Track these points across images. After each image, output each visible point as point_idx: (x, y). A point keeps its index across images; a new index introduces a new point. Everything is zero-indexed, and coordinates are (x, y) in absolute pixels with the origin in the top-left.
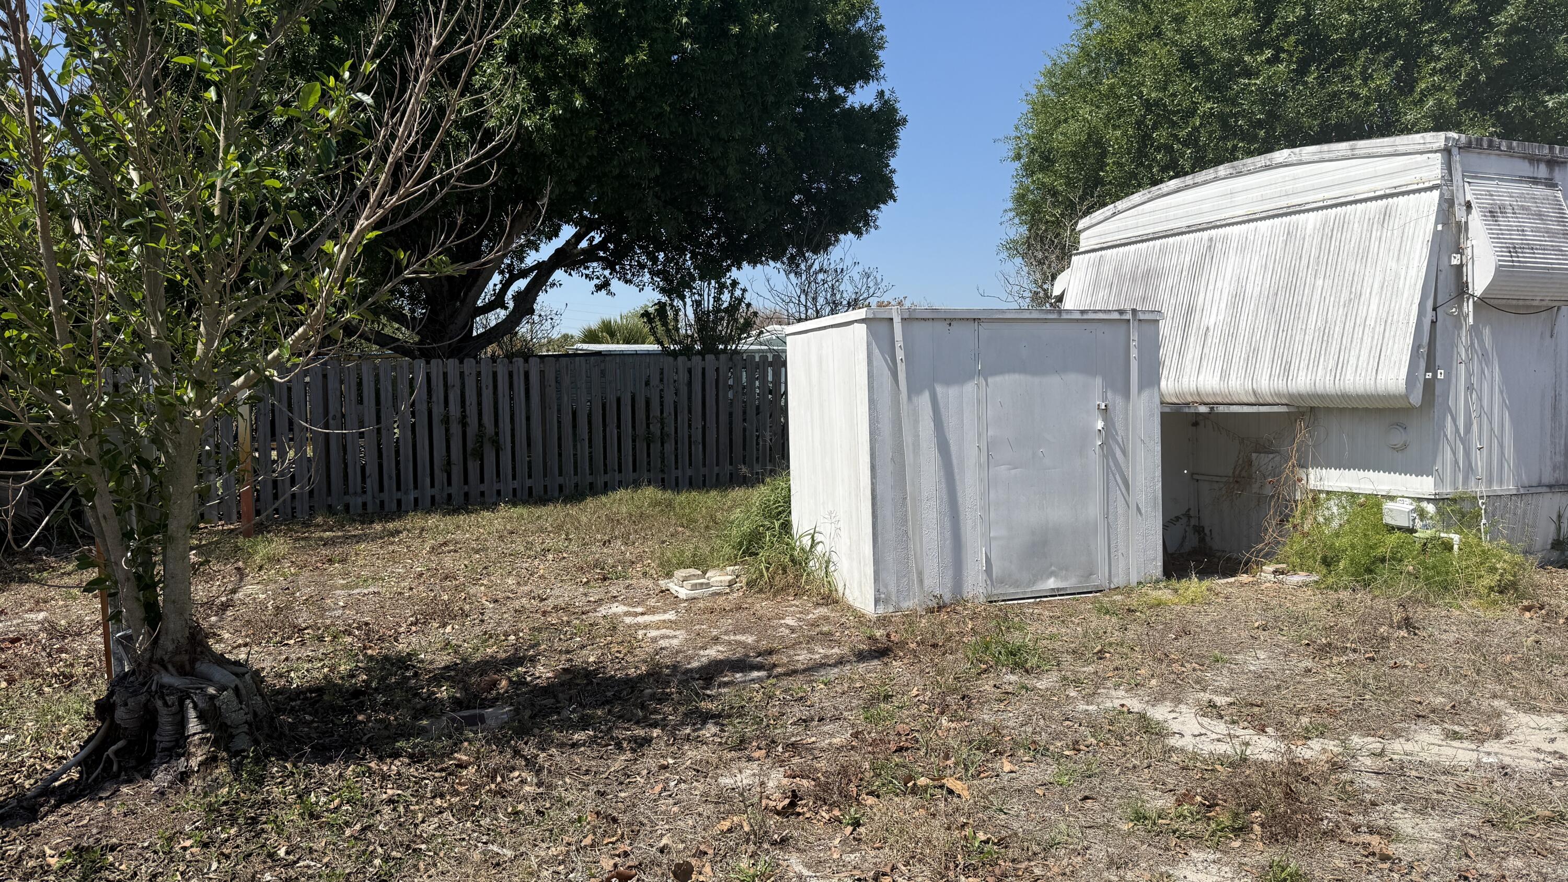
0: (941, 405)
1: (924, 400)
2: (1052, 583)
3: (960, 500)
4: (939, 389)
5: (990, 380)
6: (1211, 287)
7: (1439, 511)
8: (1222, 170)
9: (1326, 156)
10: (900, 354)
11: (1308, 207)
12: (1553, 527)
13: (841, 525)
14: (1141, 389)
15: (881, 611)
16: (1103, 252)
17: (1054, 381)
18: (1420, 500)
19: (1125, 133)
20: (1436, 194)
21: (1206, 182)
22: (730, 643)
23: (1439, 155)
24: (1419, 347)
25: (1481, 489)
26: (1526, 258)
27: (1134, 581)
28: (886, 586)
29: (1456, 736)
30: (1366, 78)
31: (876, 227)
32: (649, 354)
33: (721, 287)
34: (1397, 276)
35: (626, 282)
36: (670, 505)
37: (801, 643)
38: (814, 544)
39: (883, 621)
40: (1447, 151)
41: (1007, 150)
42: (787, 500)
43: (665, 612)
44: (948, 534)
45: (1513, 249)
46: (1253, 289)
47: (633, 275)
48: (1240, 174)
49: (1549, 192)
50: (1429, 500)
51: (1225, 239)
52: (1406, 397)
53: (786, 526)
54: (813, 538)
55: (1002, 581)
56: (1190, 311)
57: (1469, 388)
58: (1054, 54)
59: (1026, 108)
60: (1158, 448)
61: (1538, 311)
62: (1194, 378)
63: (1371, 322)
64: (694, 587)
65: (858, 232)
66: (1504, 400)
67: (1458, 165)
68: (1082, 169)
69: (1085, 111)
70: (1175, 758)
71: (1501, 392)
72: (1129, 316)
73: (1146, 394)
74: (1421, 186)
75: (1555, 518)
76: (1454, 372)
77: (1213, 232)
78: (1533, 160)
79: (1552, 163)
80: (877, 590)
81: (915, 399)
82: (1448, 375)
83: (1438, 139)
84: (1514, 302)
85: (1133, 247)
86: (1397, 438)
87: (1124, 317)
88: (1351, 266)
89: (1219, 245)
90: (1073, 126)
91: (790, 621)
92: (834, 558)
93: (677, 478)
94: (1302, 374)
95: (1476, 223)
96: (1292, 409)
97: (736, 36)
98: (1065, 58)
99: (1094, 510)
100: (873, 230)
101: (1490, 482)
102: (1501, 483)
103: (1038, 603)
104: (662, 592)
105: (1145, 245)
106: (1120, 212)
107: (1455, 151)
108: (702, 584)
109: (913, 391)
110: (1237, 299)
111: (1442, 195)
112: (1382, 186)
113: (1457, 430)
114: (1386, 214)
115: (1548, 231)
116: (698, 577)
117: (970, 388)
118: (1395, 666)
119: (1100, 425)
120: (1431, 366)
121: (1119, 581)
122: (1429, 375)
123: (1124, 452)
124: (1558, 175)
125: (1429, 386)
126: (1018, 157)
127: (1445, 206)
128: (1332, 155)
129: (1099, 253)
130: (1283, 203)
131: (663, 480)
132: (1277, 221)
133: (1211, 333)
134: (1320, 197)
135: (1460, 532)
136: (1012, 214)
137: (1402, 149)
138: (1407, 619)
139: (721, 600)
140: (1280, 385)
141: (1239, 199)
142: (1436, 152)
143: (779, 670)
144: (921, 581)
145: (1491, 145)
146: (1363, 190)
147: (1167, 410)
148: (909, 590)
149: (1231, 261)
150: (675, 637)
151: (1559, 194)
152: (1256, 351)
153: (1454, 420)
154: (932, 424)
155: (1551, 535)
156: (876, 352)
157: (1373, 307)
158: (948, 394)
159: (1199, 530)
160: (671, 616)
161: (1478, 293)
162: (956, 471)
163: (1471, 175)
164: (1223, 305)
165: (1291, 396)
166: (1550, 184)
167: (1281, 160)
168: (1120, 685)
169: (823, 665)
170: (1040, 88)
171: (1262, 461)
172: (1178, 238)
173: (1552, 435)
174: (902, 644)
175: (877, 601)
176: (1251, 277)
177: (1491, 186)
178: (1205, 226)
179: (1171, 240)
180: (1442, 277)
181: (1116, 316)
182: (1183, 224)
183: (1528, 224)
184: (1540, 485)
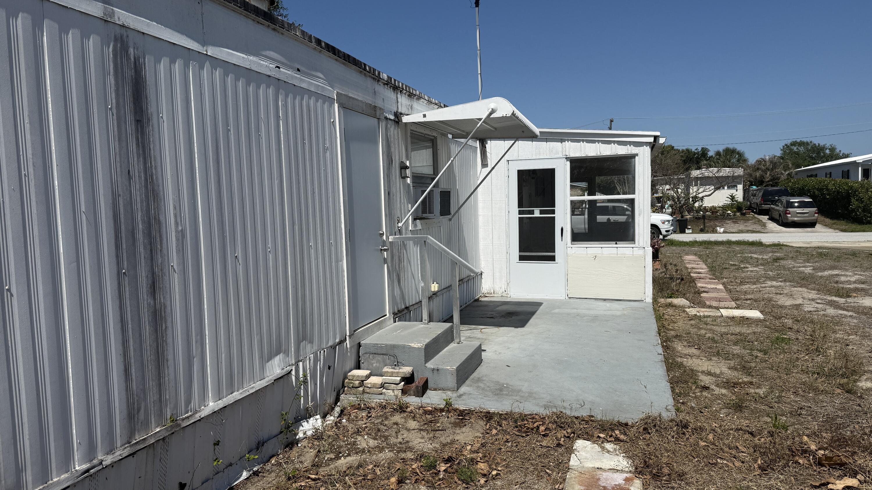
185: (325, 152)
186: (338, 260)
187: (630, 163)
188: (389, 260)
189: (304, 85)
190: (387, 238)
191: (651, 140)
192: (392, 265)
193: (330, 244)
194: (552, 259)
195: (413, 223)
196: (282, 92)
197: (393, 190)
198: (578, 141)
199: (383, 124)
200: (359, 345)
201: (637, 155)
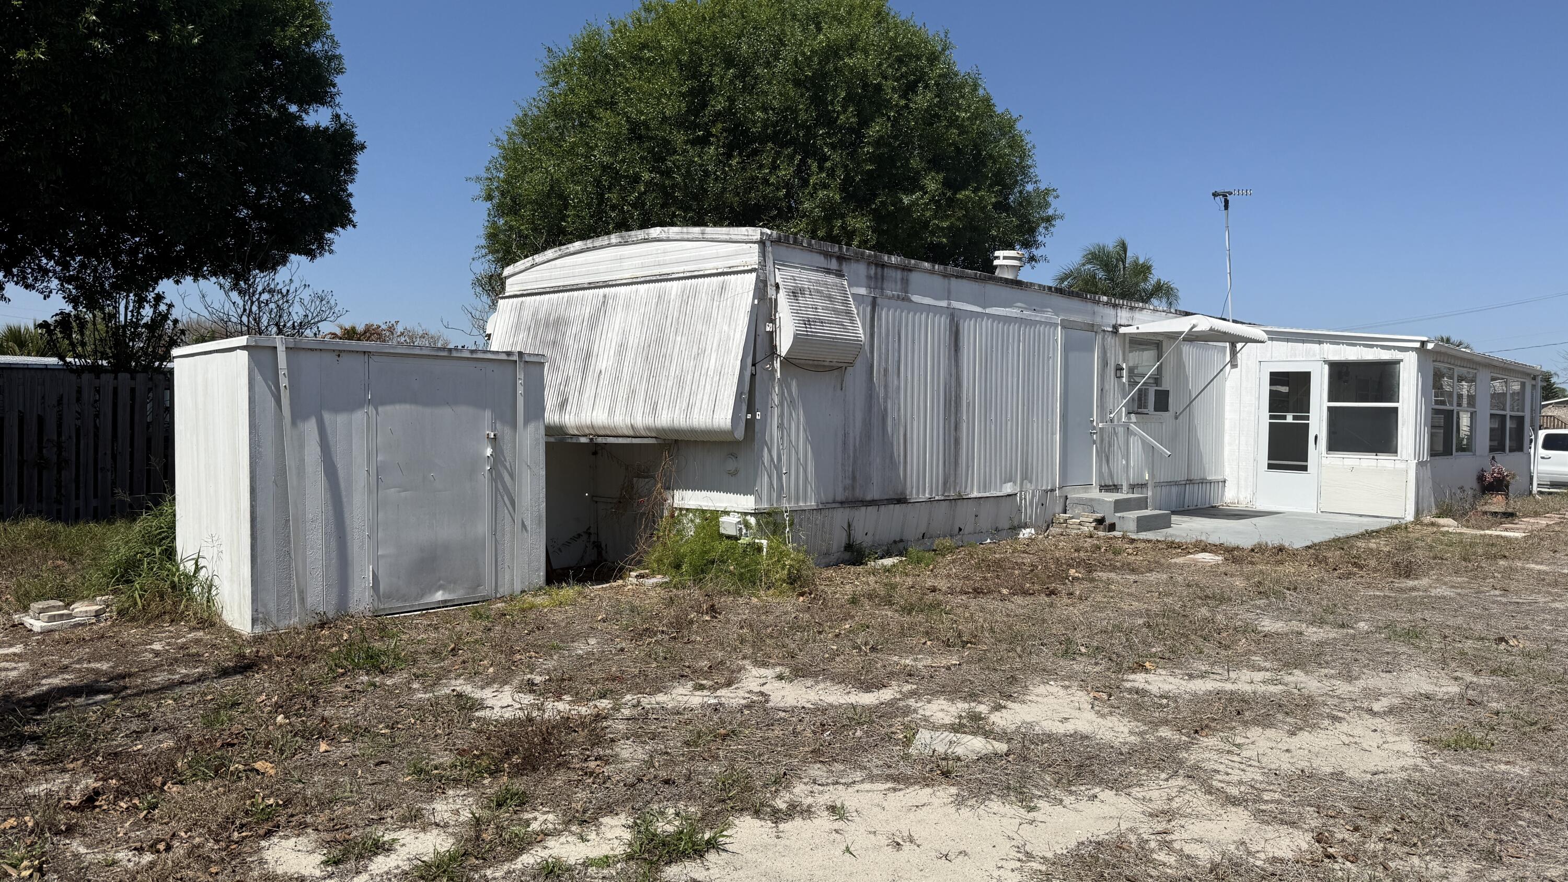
0: (329, 431)
1: (310, 427)
2: (439, 596)
3: (348, 522)
4: (327, 416)
5: (380, 409)
6: (604, 337)
7: (758, 523)
8: (614, 238)
9: (686, 236)
10: (284, 382)
11: (673, 276)
12: (845, 534)
13: (222, 548)
14: (526, 422)
15: (258, 630)
16: (524, 299)
17: (446, 413)
18: (746, 514)
19: (584, 190)
20: (754, 275)
21: (602, 247)
22: (80, 670)
23: (756, 245)
24: (741, 394)
25: (786, 505)
26: (817, 329)
27: (518, 588)
28: (265, 606)
29: (701, 687)
30: (774, 167)
31: (331, 252)
32: (46, 368)
33: (141, 301)
34: (728, 338)
35: (27, 287)
36: (54, 537)
37: (162, 665)
38: (197, 569)
39: (258, 640)
40: (762, 243)
41: (478, 189)
42: (172, 527)
43: (11, 646)
44: (334, 555)
45: (807, 322)
46: (633, 341)
47: (36, 279)
48: (626, 243)
49: (837, 280)
50: (751, 514)
51: (615, 297)
52: (731, 432)
53: (170, 553)
54: (196, 564)
55: (389, 596)
56: (588, 356)
57: (781, 426)
58: (525, 104)
59: (496, 152)
60: (543, 473)
61: (832, 369)
62: (589, 414)
63: (711, 373)
64: (52, 619)
65: (311, 254)
66: (807, 437)
67: (770, 255)
68: (546, 217)
69: (550, 164)
70: (474, 725)
71: (805, 430)
72: (515, 358)
73: (531, 427)
74: (746, 268)
75: (846, 527)
76: (769, 414)
77: (607, 290)
78: (827, 255)
79: (841, 259)
80: (255, 610)
81: (300, 425)
82: (764, 416)
83: (754, 233)
84: (811, 362)
85: (547, 296)
86: (731, 465)
87: (511, 358)
88: (699, 327)
89: (610, 301)
90: (537, 176)
91: (157, 646)
92: (216, 581)
93: (77, 510)
94: (665, 412)
95: (783, 300)
96: (660, 442)
97: (156, 43)
98: (535, 111)
99: (483, 528)
100: (327, 254)
101: (797, 500)
102: (805, 502)
103: (424, 615)
104: (14, 626)
105: (556, 295)
106: (537, 265)
107: (768, 243)
108: (62, 615)
109: (298, 416)
110: (622, 347)
111: (758, 277)
112: (721, 265)
113: (772, 460)
114: (723, 288)
115: (835, 310)
116: (59, 608)
117: (359, 417)
118: (689, 642)
119: (489, 451)
120: (751, 409)
121: (504, 590)
122: (749, 416)
123: (512, 476)
124: (845, 268)
125: (750, 424)
126: (489, 198)
127: (761, 285)
128: (690, 236)
129: (520, 299)
130: (657, 271)
131: (59, 511)
132: (652, 285)
133: (602, 376)
134: (681, 269)
135: (768, 539)
136: (484, 251)
137: (734, 237)
138: (713, 606)
139: (79, 631)
140: (649, 421)
141: (626, 264)
142: (755, 243)
143: (129, 692)
144: (303, 600)
145: (795, 241)
146: (710, 267)
147: (552, 440)
148: (290, 609)
149: (619, 316)
150: (15, 668)
151: (845, 283)
152: (634, 392)
153: (770, 451)
154: (319, 449)
155: (844, 540)
156: (259, 378)
157: (713, 361)
158: (337, 422)
159: (597, 545)
160: (18, 649)
161: (783, 354)
162: (344, 493)
163: (781, 262)
164: (612, 353)
165: (657, 430)
166: (839, 274)
167: (654, 235)
168: (462, 675)
169: (181, 683)
170: (511, 135)
171: (640, 483)
172: (581, 292)
173: (843, 465)
174: (269, 659)
175: (254, 621)
176: (633, 331)
177: (795, 272)
178: (601, 284)
179: (576, 293)
180: (759, 340)
181: (504, 357)
182: (585, 280)
183: (820, 303)
184: (834, 502)
185: (1048, 360)
186: (1053, 434)
187: (1395, 369)
188: (1098, 442)
189: (1037, 319)
190: (1097, 424)
191: (1418, 345)
192: (1101, 448)
193: (1048, 422)
194: (1305, 468)
195: (1126, 415)
196: (1023, 325)
197: (1107, 387)
198: (1338, 344)
199: (1099, 337)
200: (1066, 498)
201: (1402, 360)
